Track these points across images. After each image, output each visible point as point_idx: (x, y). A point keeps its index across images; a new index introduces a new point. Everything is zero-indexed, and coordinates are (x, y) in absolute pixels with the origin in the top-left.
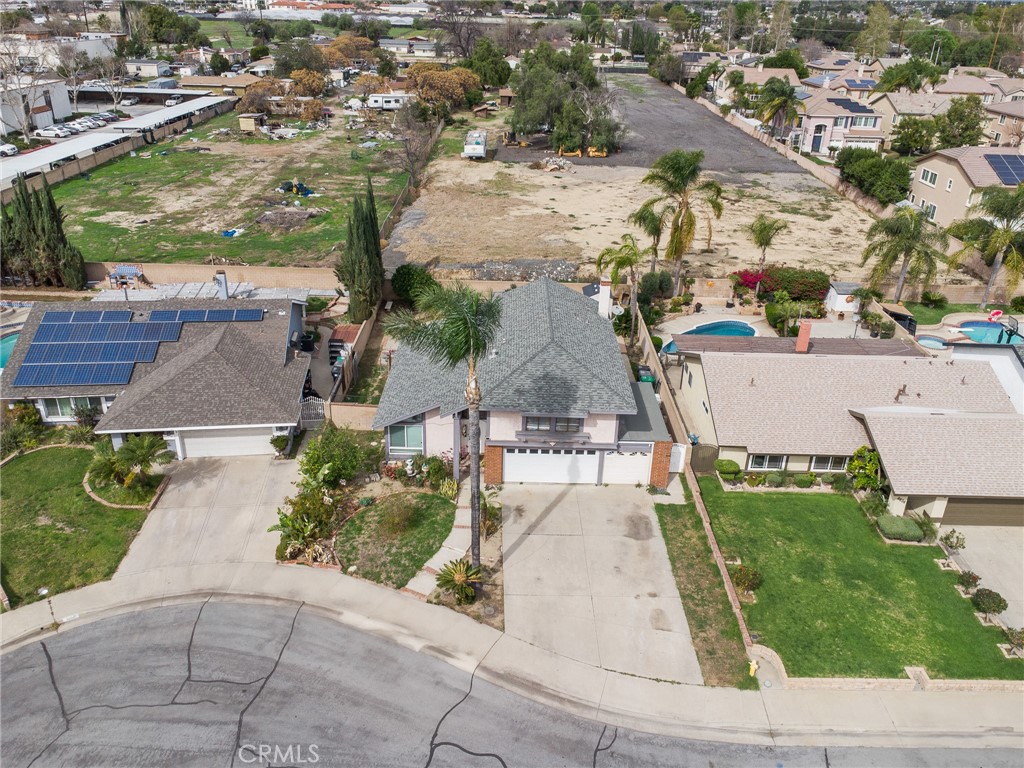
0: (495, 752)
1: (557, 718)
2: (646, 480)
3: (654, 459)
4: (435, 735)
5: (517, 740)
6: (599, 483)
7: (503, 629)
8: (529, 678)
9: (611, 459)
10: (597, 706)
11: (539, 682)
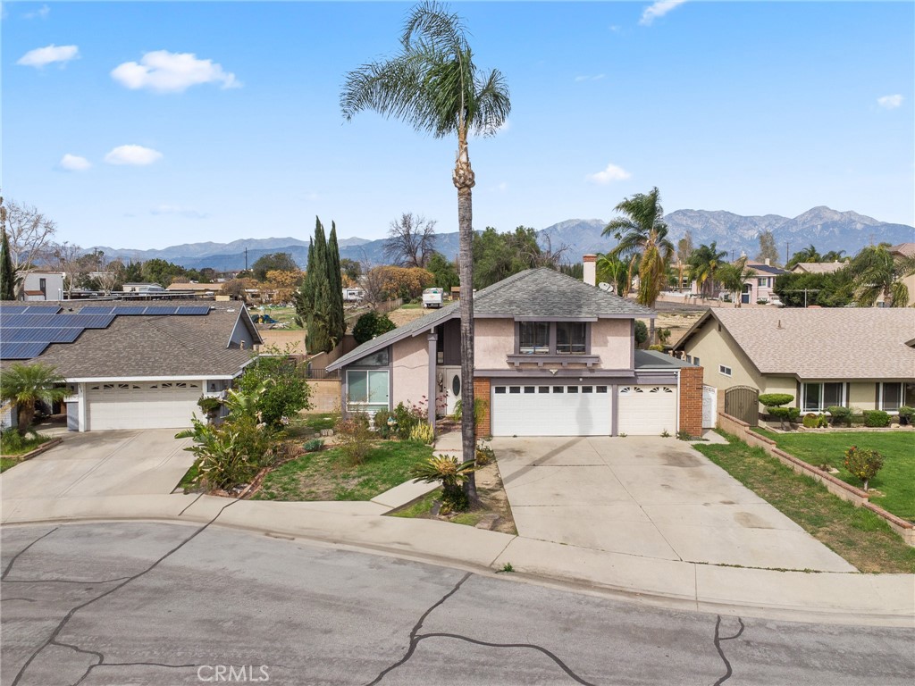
0: (531, 642)
1: (628, 609)
2: (673, 427)
3: (682, 394)
4: (419, 626)
5: (566, 630)
6: (614, 433)
7: (516, 533)
8: (568, 575)
9: (628, 397)
10: (694, 599)
11: (585, 578)
